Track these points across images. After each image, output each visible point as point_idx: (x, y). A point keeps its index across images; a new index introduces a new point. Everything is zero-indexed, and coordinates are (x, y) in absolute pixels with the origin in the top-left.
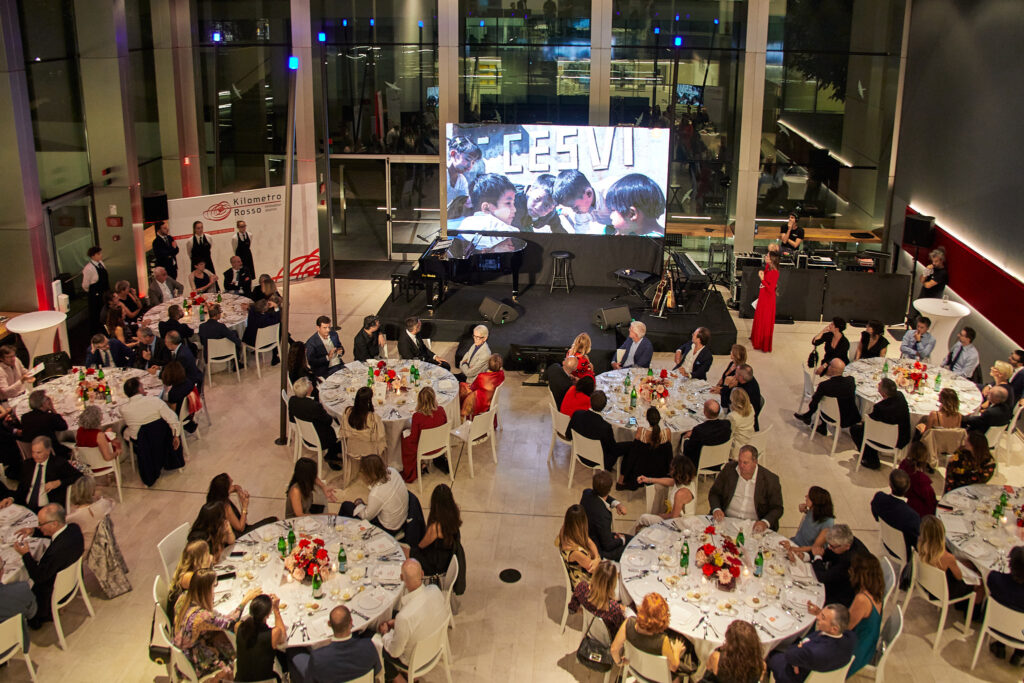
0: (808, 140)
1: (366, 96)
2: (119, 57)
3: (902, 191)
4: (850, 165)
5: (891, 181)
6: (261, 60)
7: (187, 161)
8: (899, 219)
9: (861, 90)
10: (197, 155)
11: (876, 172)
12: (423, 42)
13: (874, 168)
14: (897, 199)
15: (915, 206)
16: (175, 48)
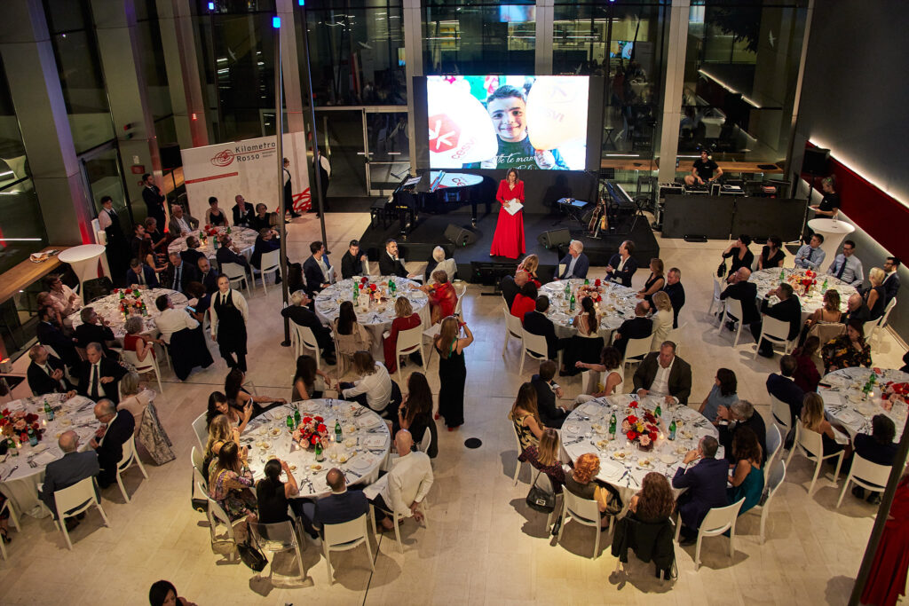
0: (724, 86)
1: (344, 58)
2: (130, 26)
3: (804, 128)
4: (758, 106)
5: (794, 119)
6: (252, 27)
7: (195, 117)
8: (800, 152)
9: (772, 39)
10: (203, 111)
11: (781, 112)
12: (391, 4)
13: (780, 109)
14: (798, 135)
15: (813, 141)
16: (177, 17)
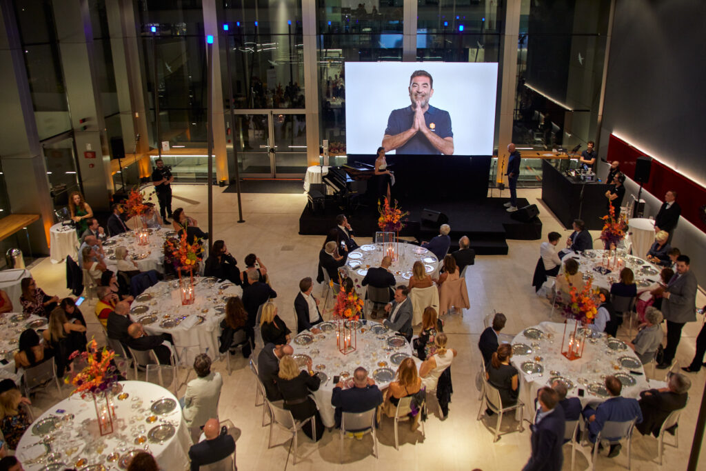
2: (87, 42)
3: (607, 124)
4: (570, 109)
5: (599, 118)
7: (137, 115)
8: (605, 142)
9: (580, 59)
10: (143, 110)
11: (589, 113)
12: (292, 33)
13: (588, 111)
14: (604, 131)
15: (615, 134)
16: (125, 38)
